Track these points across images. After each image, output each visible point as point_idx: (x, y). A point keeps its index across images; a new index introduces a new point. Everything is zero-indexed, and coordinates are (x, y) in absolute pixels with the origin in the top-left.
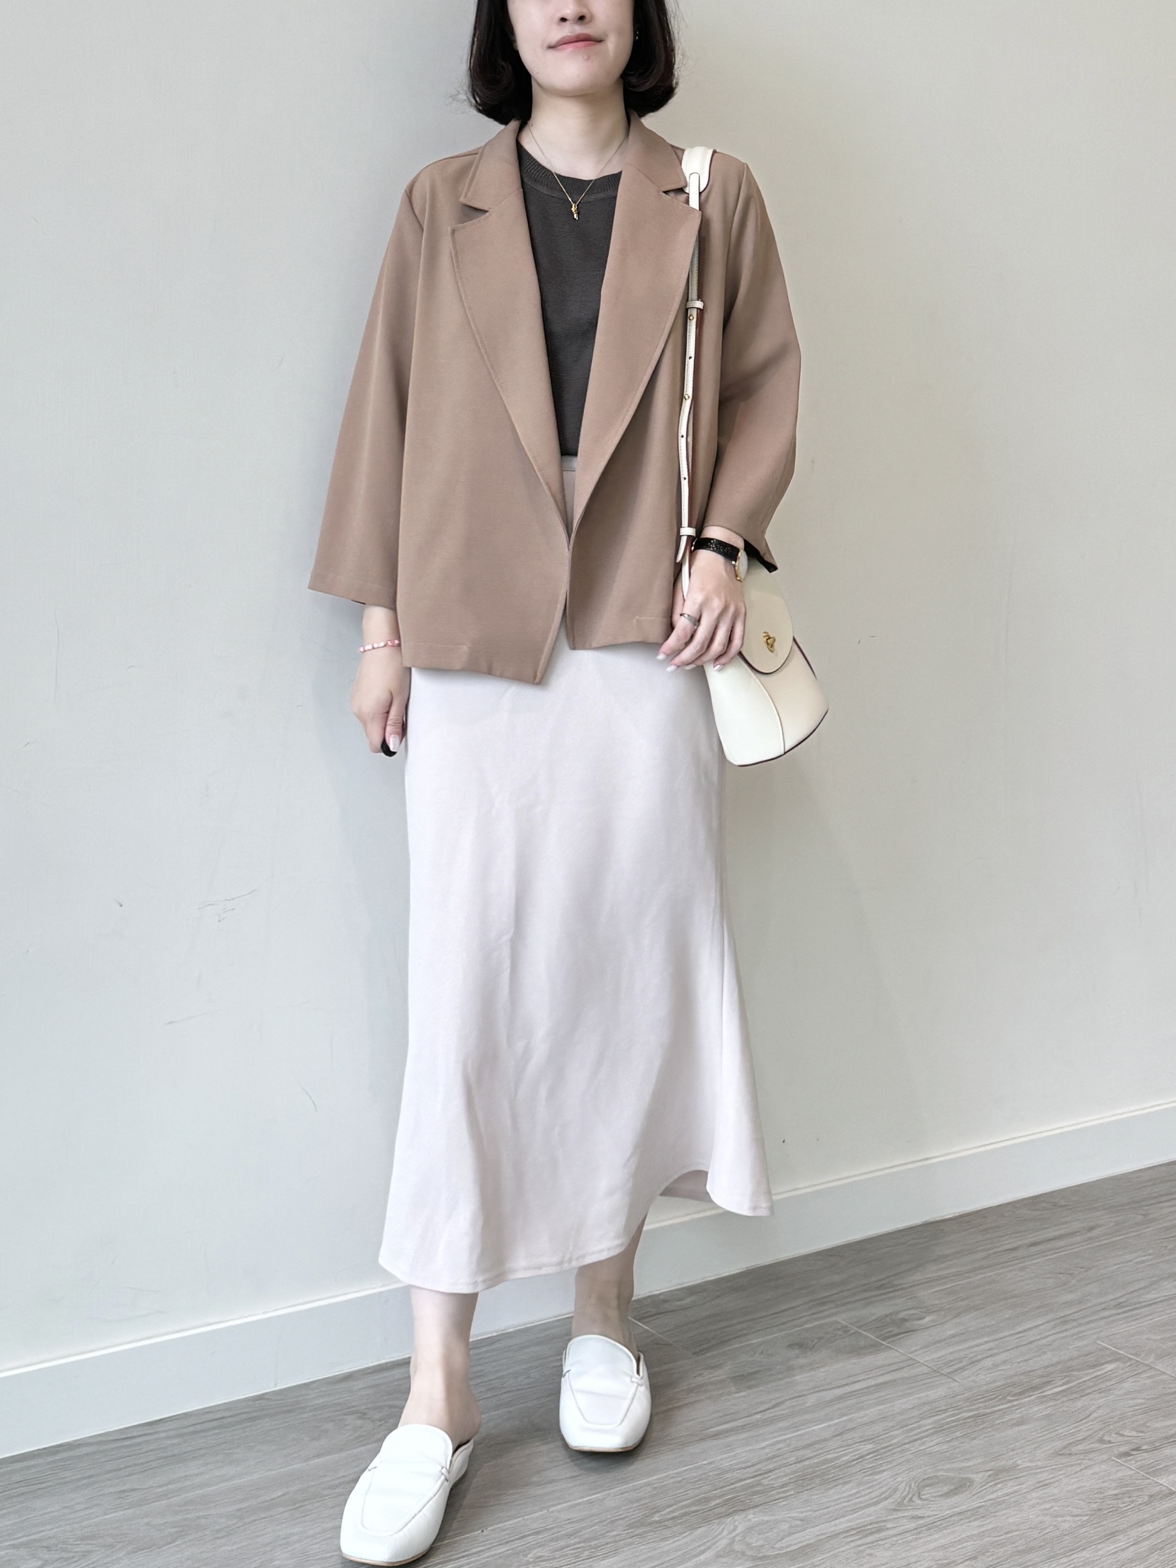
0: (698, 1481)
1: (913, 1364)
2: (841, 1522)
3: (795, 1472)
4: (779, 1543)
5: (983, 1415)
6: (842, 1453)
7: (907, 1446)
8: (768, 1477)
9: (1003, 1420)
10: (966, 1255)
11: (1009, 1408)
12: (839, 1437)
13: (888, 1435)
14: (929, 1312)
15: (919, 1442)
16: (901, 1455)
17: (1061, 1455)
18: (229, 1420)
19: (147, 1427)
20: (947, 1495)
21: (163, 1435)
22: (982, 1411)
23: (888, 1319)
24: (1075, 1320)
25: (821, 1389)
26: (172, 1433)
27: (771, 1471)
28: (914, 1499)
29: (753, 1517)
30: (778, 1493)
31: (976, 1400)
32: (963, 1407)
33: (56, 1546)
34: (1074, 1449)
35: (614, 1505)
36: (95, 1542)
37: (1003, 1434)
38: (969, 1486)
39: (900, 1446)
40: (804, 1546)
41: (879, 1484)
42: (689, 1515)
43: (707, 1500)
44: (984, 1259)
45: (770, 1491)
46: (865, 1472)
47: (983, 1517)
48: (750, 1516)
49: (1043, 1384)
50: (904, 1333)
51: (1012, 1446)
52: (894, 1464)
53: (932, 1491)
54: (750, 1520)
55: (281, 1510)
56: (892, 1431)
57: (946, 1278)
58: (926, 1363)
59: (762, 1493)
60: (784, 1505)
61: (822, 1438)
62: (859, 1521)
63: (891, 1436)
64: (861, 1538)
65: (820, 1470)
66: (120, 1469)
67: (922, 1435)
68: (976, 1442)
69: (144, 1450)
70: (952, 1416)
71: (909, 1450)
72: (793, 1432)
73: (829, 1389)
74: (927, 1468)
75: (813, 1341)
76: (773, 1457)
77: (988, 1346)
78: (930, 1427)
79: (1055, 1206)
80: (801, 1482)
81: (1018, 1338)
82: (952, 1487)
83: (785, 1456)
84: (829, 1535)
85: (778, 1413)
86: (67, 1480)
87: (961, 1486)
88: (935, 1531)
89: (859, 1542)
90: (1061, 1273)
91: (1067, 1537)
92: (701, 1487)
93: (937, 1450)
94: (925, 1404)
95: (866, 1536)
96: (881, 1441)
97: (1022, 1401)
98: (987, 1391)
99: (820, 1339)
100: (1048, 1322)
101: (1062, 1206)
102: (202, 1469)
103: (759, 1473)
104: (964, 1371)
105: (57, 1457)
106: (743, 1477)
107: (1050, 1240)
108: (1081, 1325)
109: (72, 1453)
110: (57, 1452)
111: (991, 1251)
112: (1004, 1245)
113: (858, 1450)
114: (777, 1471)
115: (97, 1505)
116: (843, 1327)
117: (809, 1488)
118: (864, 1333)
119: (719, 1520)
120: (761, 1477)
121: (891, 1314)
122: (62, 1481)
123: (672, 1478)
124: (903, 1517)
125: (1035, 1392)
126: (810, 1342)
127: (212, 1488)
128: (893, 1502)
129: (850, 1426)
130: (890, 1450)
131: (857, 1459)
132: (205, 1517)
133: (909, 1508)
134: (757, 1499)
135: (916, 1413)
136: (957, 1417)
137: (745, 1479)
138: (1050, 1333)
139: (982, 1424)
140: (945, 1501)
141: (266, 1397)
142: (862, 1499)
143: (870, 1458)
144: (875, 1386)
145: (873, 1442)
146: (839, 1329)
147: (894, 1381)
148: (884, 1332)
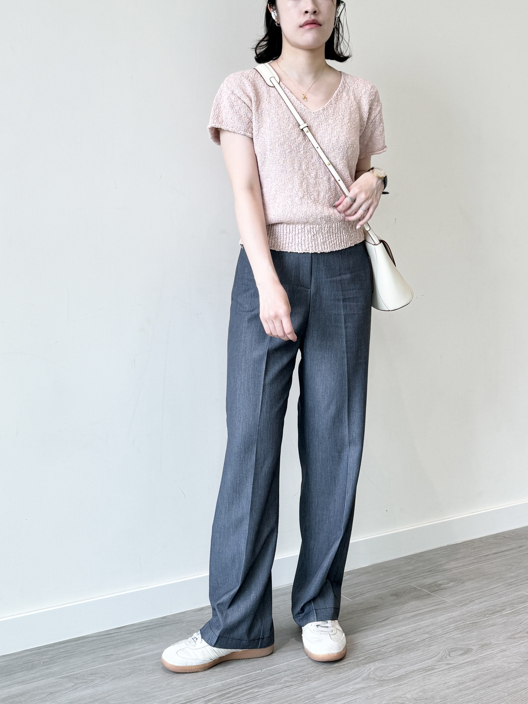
1: (444, 603)
2: (416, 666)
3: (396, 646)
4: (389, 675)
5: (476, 623)
6: (415, 638)
7: (443, 635)
8: (384, 648)
9: (485, 625)
10: (466, 558)
11: (487, 620)
12: (414, 632)
13: (435, 631)
14: (452, 580)
15: (449, 633)
16: (442, 639)
17: (510, 638)
19: (116, 630)
20: (462, 655)
21: (123, 633)
22: (475, 621)
23: (433, 584)
24: (515, 584)
25: (406, 612)
26: (128, 632)
27: (385, 646)
28: (447, 656)
29: (378, 664)
30: (388, 655)
31: (473, 616)
32: (467, 619)
33: (80, 677)
34: (516, 636)
36: (96, 676)
37: (485, 630)
38: (471, 651)
39: (440, 635)
40: (401, 676)
41: (432, 650)
42: (350, 663)
43: (358, 658)
44: (475, 559)
45: (385, 654)
46: (425, 646)
47: (477, 664)
48: (376, 664)
49: (502, 610)
50: (440, 590)
51: (489, 635)
52: (439, 642)
53: (455, 653)
54: (376, 666)
56: (437, 629)
57: (459, 567)
58: (450, 602)
59: (382, 655)
60: (391, 659)
61: (406, 632)
62: (424, 665)
64: (424, 673)
65: (405, 645)
66: (106, 647)
67: (449, 631)
68: (473, 633)
69: (116, 639)
70: (463, 623)
71: (444, 637)
72: (394, 630)
73: (409, 612)
74: (452, 644)
75: (401, 593)
76: (386, 640)
77: (477, 595)
78: (454, 627)
79: (504, 537)
80: (398, 650)
81: (490, 591)
82: (464, 652)
83: (391, 640)
84: (411, 671)
85: (388, 622)
86: (84, 651)
87: (467, 651)
88: (457, 669)
89: (424, 674)
90: (508, 565)
91: (514, 672)
93: (456, 637)
94: (451, 618)
95: (427, 671)
96: (432, 633)
97: (493, 617)
98: (478, 613)
99: (404, 592)
100: (503, 585)
101: (508, 538)
102: (141, 646)
103: (379, 647)
104: (467, 605)
105: (79, 642)
106: (373, 648)
107: (502, 552)
108: (517, 586)
109: (85, 640)
110: (79, 640)
111: (478, 556)
112: (482, 554)
113: (422, 637)
114: (387, 646)
115: (97, 661)
116: (414, 588)
117: (401, 653)
118: (423, 590)
119: (364, 665)
120: (381, 648)
121: (435, 582)
122: (81, 651)
124: (442, 664)
125: (498, 613)
127: (146, 654)
128: (439, 658)
129: (418, 627)
130: (436, 637)
132: (143, 665)
133: (445, 660)
134: (379, 657)
135: (447, 622)
138: (505, 589)
139: (476, 626)
140: (461, 657)
141: (167, 617)
142: (424, 657)
143: (428, 640)
144: (429, 611)
145: (429, 634)
146: (412, 588)
147: (437, 609)
148: (432, 589)
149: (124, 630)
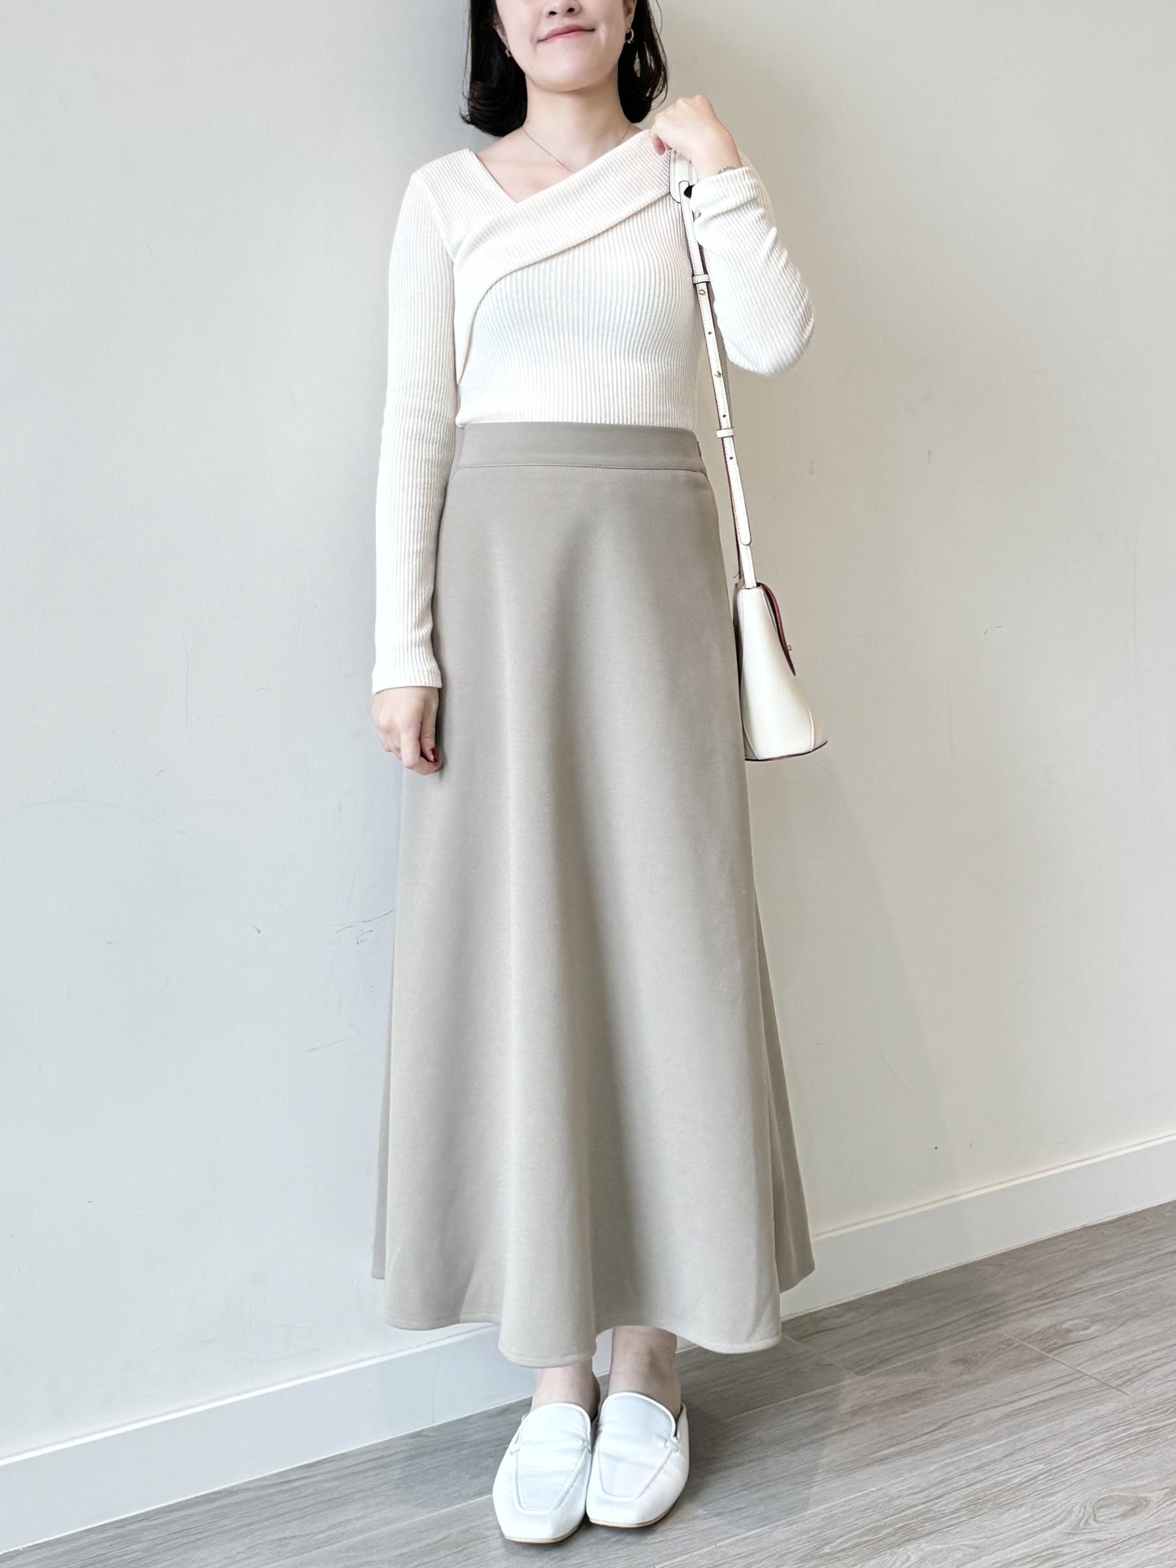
0: (868, 1508)
1: (1080, 1378)
2: (1017, 1548)
3: (967, 1496)
5: (1157, 1429)
6: (1014, 1474)
7: (1079, 1465)
8: (939, 1503)
10: (1128, 1259)
12: (1010, 1458)
13: (1059, 1454)
14: (1094, 1322)
15: (1091, 1460)
16: (1073, 1476)
18: (387, 1460)
19: (304, 1470)
20: (1124, 1516)
21: (321, 1478)
22: (1155, 1425)
23: (1052, 1330)
25: (988, 1406)
26: (330, 1475)
27: (941, 1496)
28: (1090, 1522)
29: (926, 1546)
30: (951, 1519)
31: (1146, 1414)
32: (1135, 1421)
35: (782, 1538)
38: (1145, 1506)
39: (1072, 1466)
41: (1054, 1506)
42: (860, 1545)
43: (878, 1529)
44: (1146, 1263)
45: (942, 1517)
46: (1038, 1494)
47: (1161, 1539)
48: (921, 1546)
50: (1069, 1344)
52: (1068, 1484)
53: (1107, 1513)
54: (922, 1549)
55: (444, 1553)
56: (1063, 1450)
57: (1111, 1284)
58: (1094, 1376)
59: (934, 1520)
60: (958, 1532)
61: (992, 1459)
62: (1035, 1547)
63: (1061, 1455)
65: (991, 1494)
66: (279, 1515)
67: (1092, 1453)
68: (1150, 1458)
69: (302, 1495)
71: (1081, 1469)
72: (963, 1454)
73: (998, 1406)
74: (1101, 1488)
75: (976, 1356)
76: (942, 1481)
77: (1158, 1355)
78: (1102, 1443)
80: (974, 1506)
82: (1129, 1507)
83: (955, 1480)
84: (1005, 1563)
85: (947, 1434)
86: (226, 1528)
87: (1138, 1506)
88: (1113, 1555)
92: (870, 1515)
93: (1110, 1468)
94: (1095, 1419)
96: (1053, 1461)
98: (1158, 1404)
99: (983, 1353)
102: (363, 1512)
103: (929, 1499)
104: (1133, 1383)
105: (215, 1505)
106: (913, 1504)
109: (229, 1500)
110: (215, 1499)
112: (1165, 1248)
113: (1029, 1471)
114: (948, 1496)
115: (258, 1554)
116: (1006, 1340)
117: (981, 1513)
118: (1029, 1346)
119: (892, 1550)
120: (932, 1503)
121: (1055, 1325)
122: (221, 1530)
123: (842, 1506)
124: (1079, 1541)
126: (974, 1358)
127: (373, 1533)
128: (1069, 1526)
129: (1019, 1445)
130: (1062, 1470)
131: (1029, 1481)
133: (1086, 1531)
134: (928, 1527)
135: (1086, 1429)
136: (1129, 1432)
137: (916, 1506)
139: (1155, 1439)
140: (1123, 1522)
141: (425, 1433)
142: (1035, 1523)
143: (1042, 1479)
144: (1041, 1402)
145: (1044, 1462)
146: (1003, 1343)
147: (1062, 1395)
148: (1048, 1344)
149: (320, 1471)
